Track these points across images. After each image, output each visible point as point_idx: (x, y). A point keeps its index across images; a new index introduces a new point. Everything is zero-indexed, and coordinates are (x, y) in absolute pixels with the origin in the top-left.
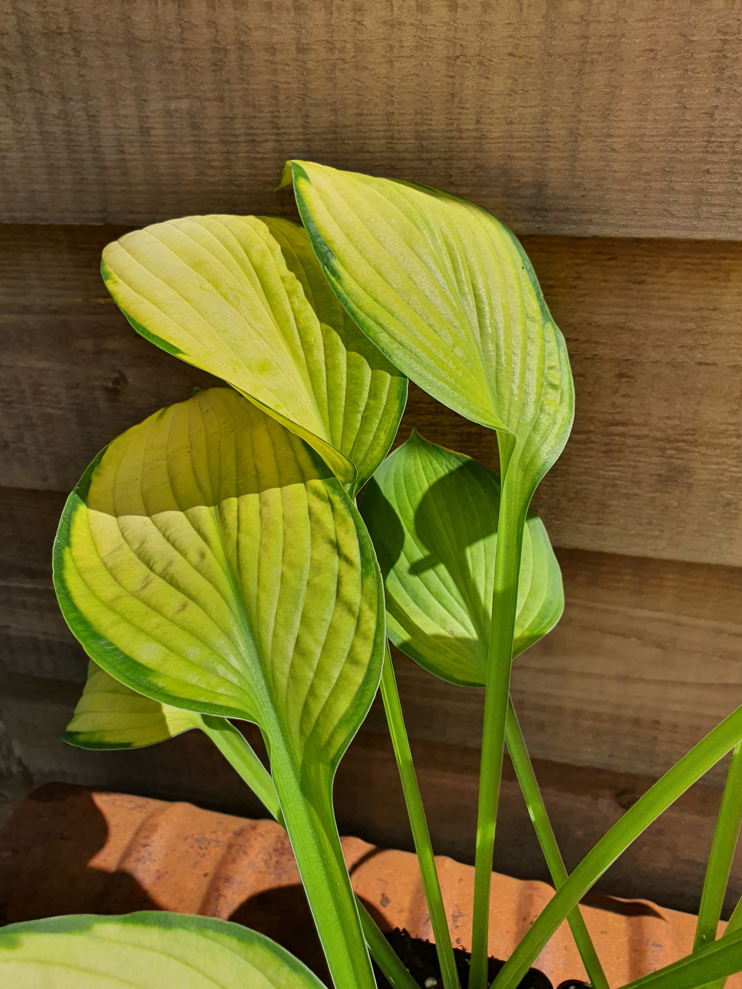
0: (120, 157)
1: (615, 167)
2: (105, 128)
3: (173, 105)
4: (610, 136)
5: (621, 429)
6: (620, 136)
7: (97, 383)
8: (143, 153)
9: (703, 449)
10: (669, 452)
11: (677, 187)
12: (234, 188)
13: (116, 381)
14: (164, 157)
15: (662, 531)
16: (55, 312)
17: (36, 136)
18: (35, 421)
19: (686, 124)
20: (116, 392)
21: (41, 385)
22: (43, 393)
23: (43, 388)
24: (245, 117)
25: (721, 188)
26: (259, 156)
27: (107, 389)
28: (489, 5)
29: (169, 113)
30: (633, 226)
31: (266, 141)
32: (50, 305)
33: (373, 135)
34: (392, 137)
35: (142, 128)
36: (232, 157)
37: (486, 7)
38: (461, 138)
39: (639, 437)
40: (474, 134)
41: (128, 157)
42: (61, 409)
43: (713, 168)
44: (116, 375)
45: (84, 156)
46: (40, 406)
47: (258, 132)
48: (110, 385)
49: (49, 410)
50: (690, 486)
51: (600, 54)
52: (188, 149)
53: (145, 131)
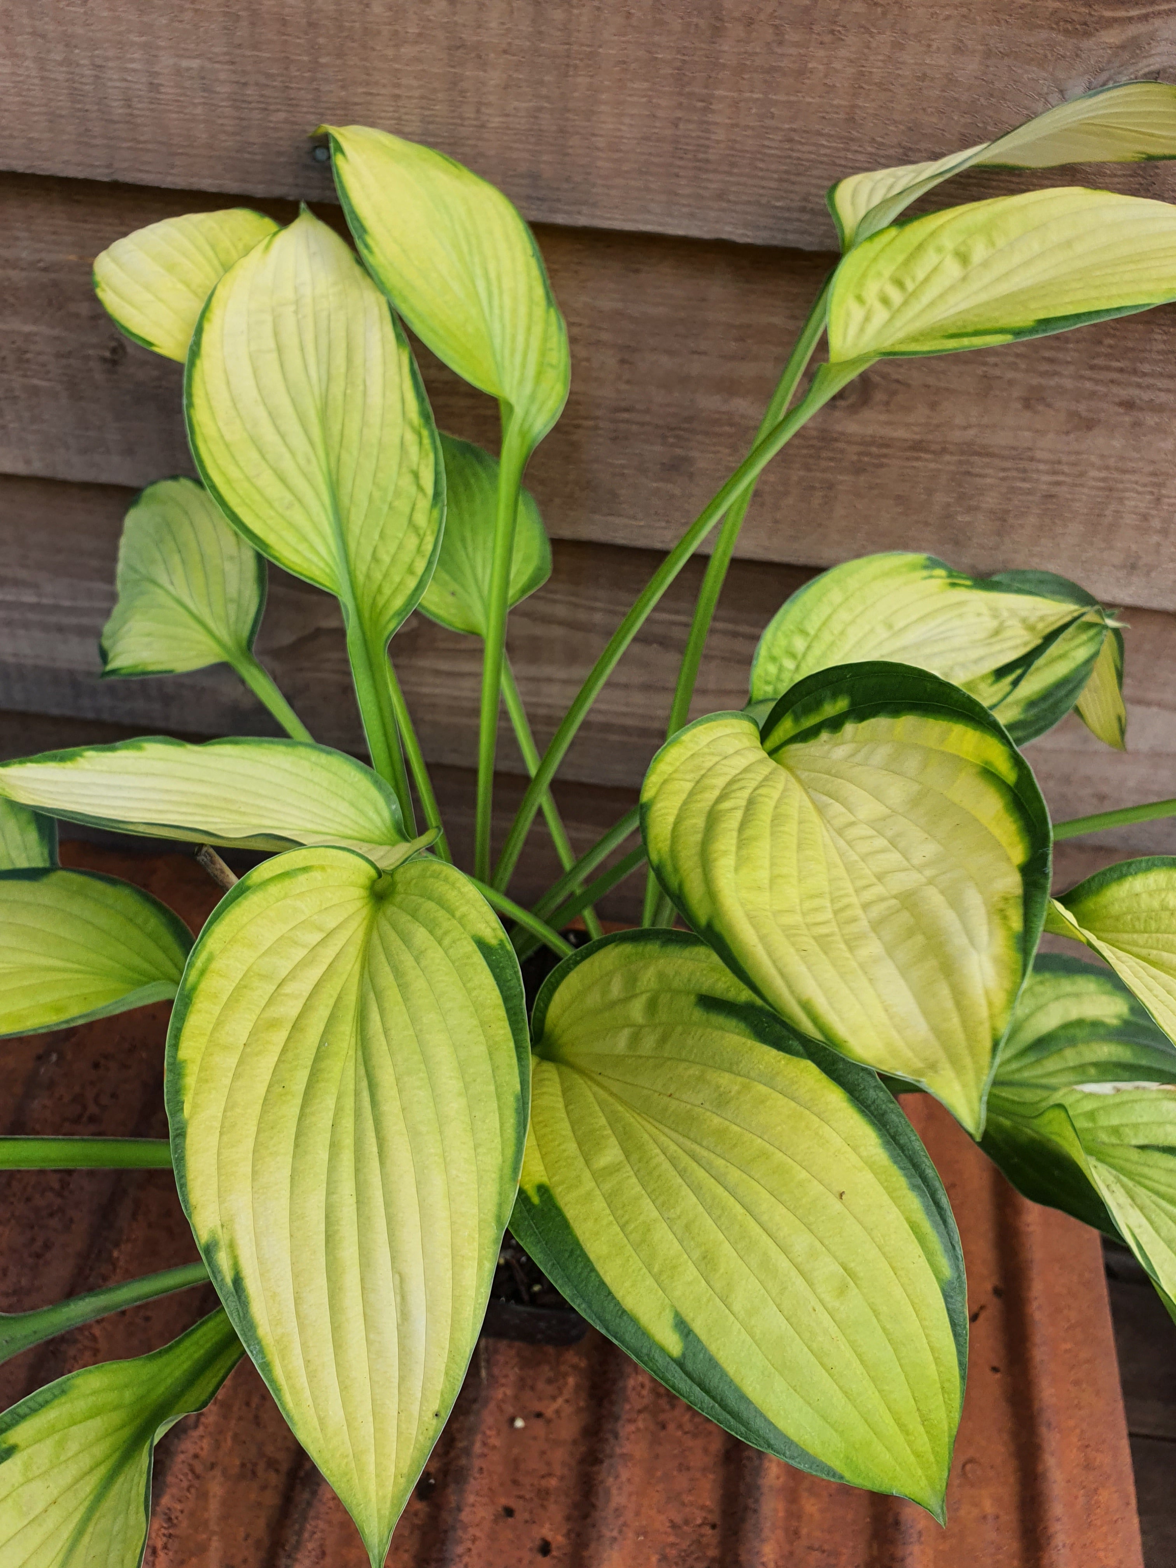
0: (129, 111)
1: (600, 163)
2: (111, 80)
3: (185, 63)
4: (594, 135)
5: (626, 415)
6: (601, 136)
7: (91, 352)
8: (152, 110)
9: (699, 437)
10: (671, 440)
11: (652, 186)
12: (247, 156)
13: (114, 351)
14: (175, 116)
15: (668, 522)
16: (45, 270)
17: (36, 81)
18: (17, 393)
19: (656, 131)
20: (114, 362)
21: (26, 352)
22: (28, 361)
23: (28, 356)
24: (257, 84)
25: (687, 191)
26: (272, 125)
27: (104, 360)
28: (484, 4)
29: (178, 72)
30: (616, 219)
31: (278, 110)
32: (40, 261)
33: (383, 114)
34: (400, 119)
35: (151, 84)
36: (245, 123)
37: (482, 6)
38: (462, 125)
39: (642, 424)
40: (475, 123)
41: (136, 112)
42: (49, 380)
43: (682, 173)
44: (113, 344)
45: (87, 107)
46: (25, 376)
47: (271, 100)
48: (107, 354)
49: (36, 382)
50: (691, 476)
51: (581, 60)
52: (199, 110)
53: (154, 87)
